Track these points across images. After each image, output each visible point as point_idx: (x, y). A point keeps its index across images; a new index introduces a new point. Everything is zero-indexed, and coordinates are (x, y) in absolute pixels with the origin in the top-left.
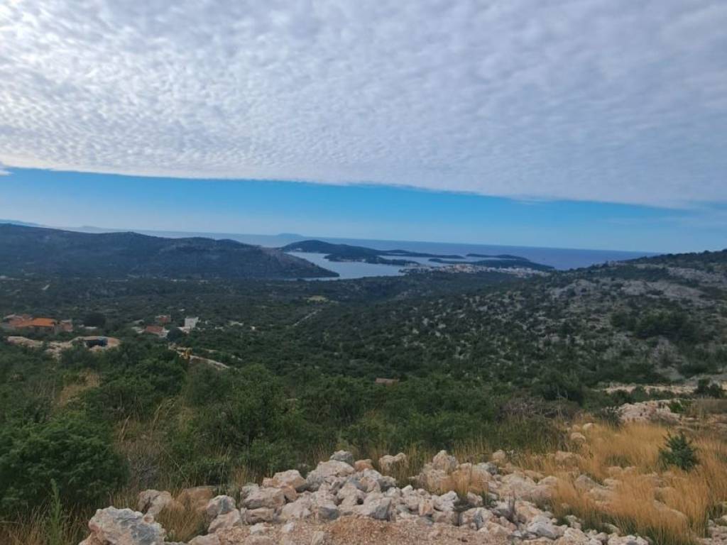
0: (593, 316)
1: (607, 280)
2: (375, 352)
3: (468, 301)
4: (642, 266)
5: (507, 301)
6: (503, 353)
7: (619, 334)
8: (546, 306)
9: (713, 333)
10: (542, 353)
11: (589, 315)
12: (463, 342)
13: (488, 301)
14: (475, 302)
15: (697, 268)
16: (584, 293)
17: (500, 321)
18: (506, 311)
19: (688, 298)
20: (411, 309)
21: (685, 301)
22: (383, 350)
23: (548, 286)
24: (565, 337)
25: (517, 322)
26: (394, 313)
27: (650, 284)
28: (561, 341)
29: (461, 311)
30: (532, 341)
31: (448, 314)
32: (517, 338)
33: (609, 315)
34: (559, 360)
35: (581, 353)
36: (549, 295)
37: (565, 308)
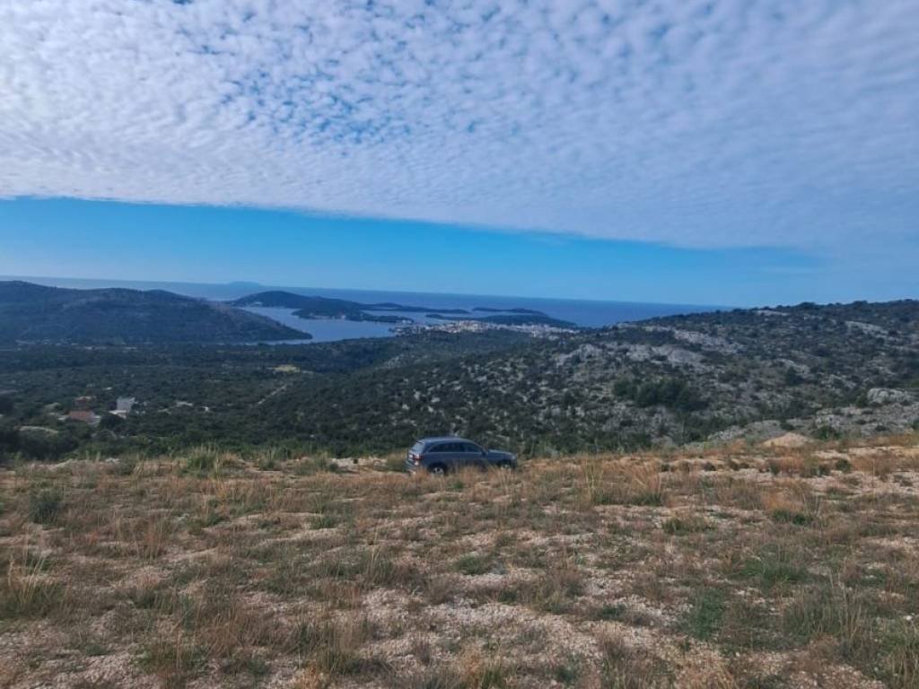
0: (598, 385)
1: (613, 345)
2: (359, 432)
3: (466, 370)
4: (650, 329)
5: (508, 369)
6: (501, 429)
7: (620, 404)
8: (549, 375)
9: (709, 399)
10: (541, 427)
11: (592, 384)
12: (458, 417)
13: (488, 370)
14: (473, 371)
15: (702, 331)
16: (589, 360)
17: (500, 393)
18: (507, 382)
19: (690, 363)
20: (402, 381)
21: (686, 367)
22: (368, 429)
23: (554, 352)
24: (566, 409)
25: (519, 394)
26: (381, 386)
27: (654, 349)
28: (561, 413)
29: (456, 382)
30: (532, 414)
31: (442, 385)
32: (516, 411)
33: (612, 383)
34: (559, 434)
35: (580, 425)
36: (554, 362)
37: (569, 377)
